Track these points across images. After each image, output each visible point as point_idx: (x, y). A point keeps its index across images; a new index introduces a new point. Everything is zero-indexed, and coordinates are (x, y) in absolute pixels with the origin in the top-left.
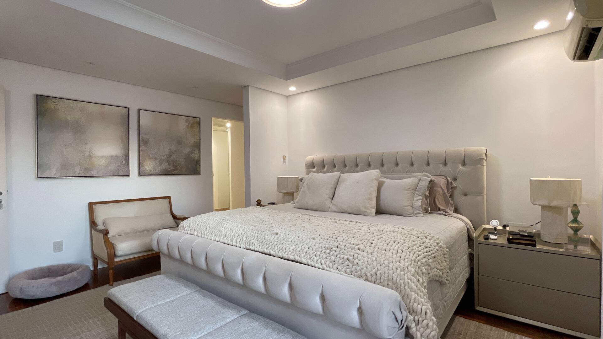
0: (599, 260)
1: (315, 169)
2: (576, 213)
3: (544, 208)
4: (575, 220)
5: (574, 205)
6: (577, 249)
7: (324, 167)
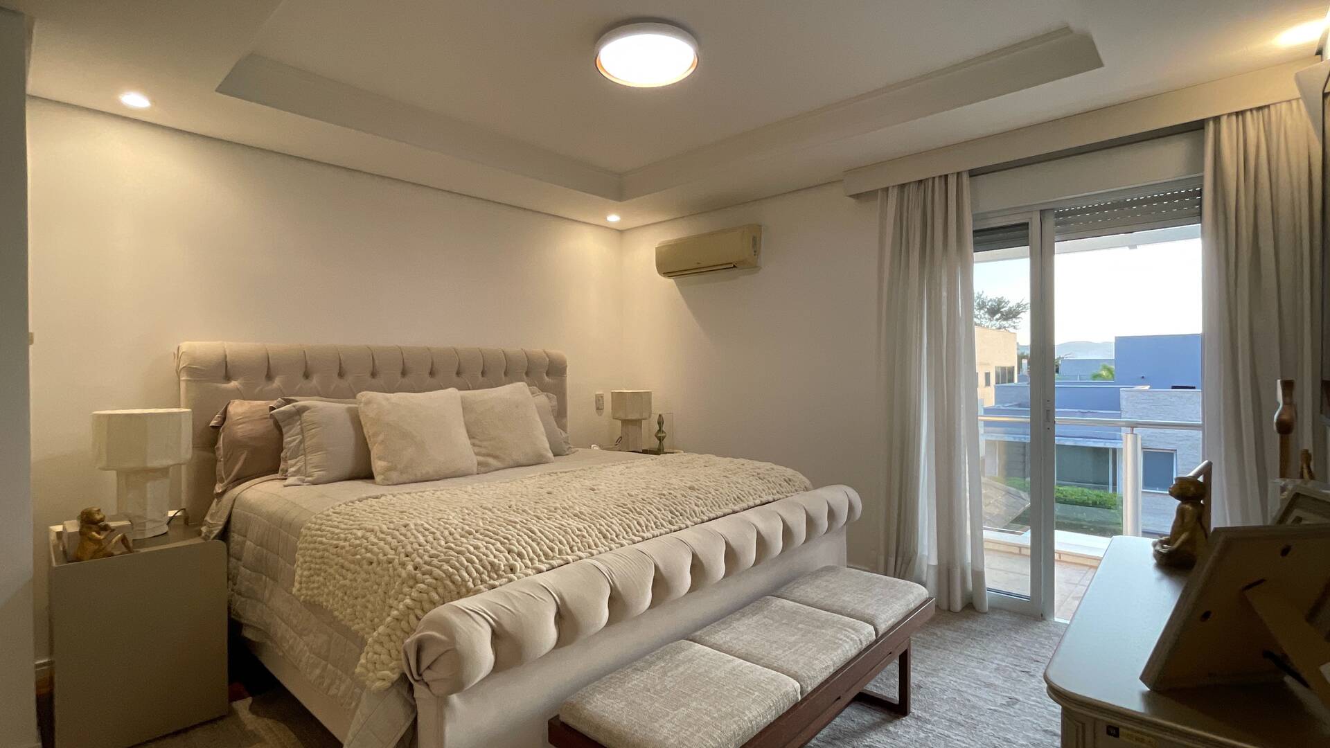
2: (660, 423)
3: (625, 422)
4: (661, 431)
5: (659, 415)
7: (269, 377)
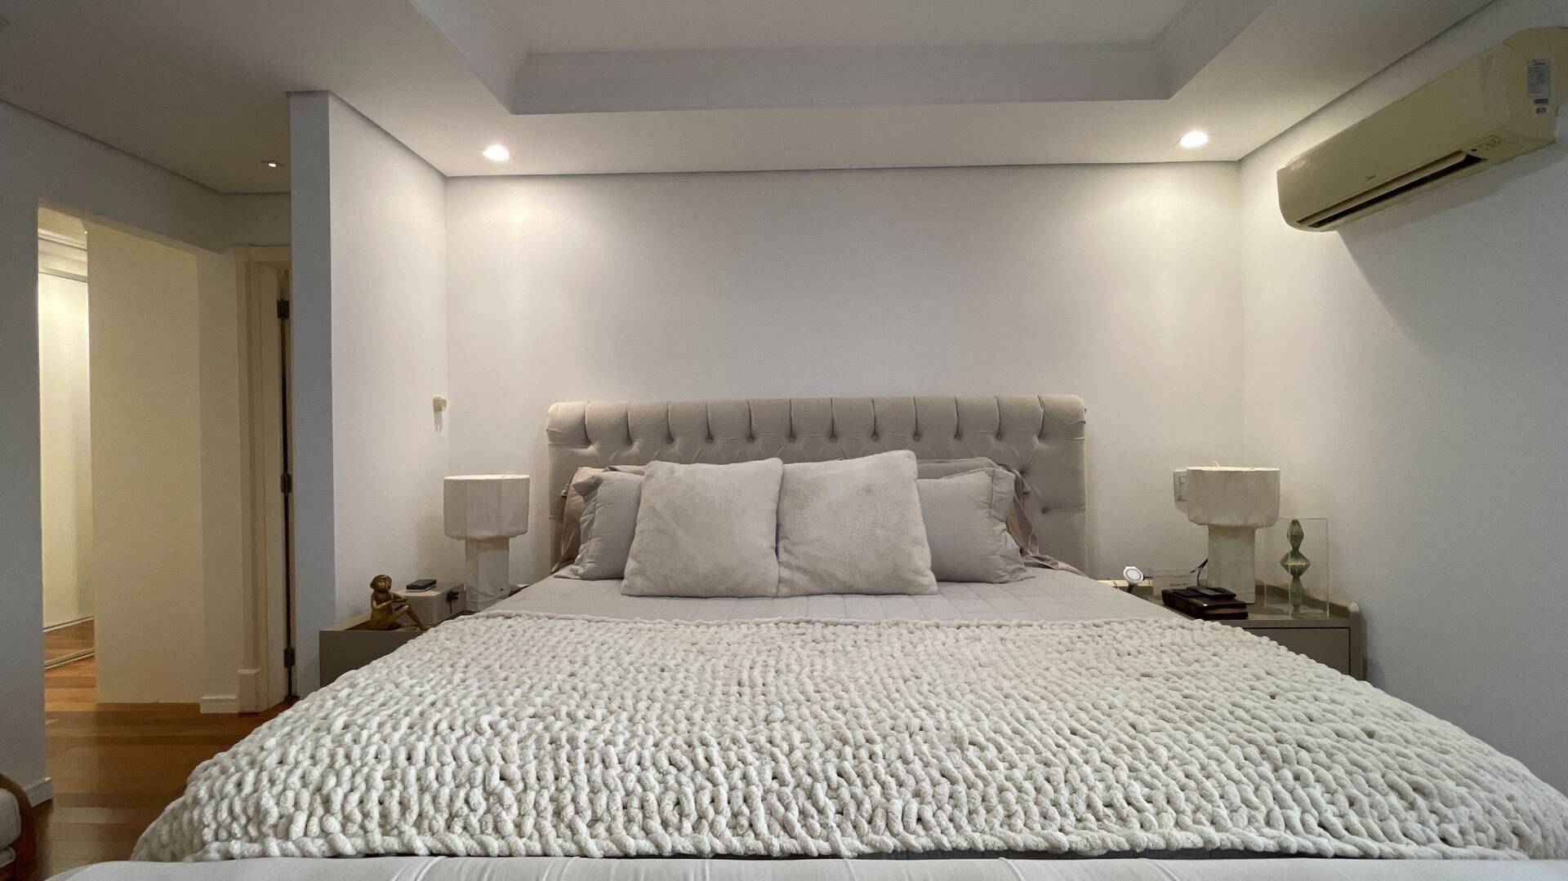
0: (1346, 628)
1: (591, 449)
2: (1296, 537)
3: (1215, 531)
4: (1296, 553)
5: (1293, 521)
6: (1298, 611)
7: (629, 441)
